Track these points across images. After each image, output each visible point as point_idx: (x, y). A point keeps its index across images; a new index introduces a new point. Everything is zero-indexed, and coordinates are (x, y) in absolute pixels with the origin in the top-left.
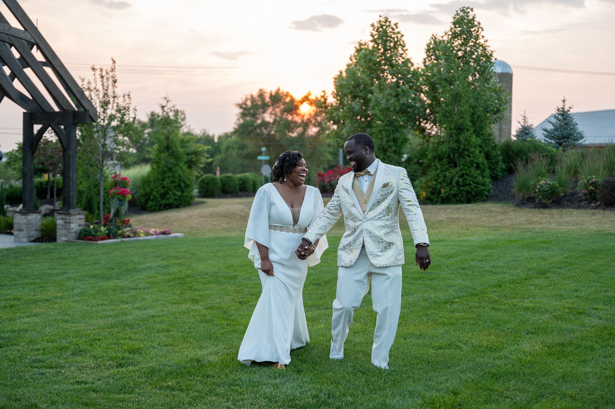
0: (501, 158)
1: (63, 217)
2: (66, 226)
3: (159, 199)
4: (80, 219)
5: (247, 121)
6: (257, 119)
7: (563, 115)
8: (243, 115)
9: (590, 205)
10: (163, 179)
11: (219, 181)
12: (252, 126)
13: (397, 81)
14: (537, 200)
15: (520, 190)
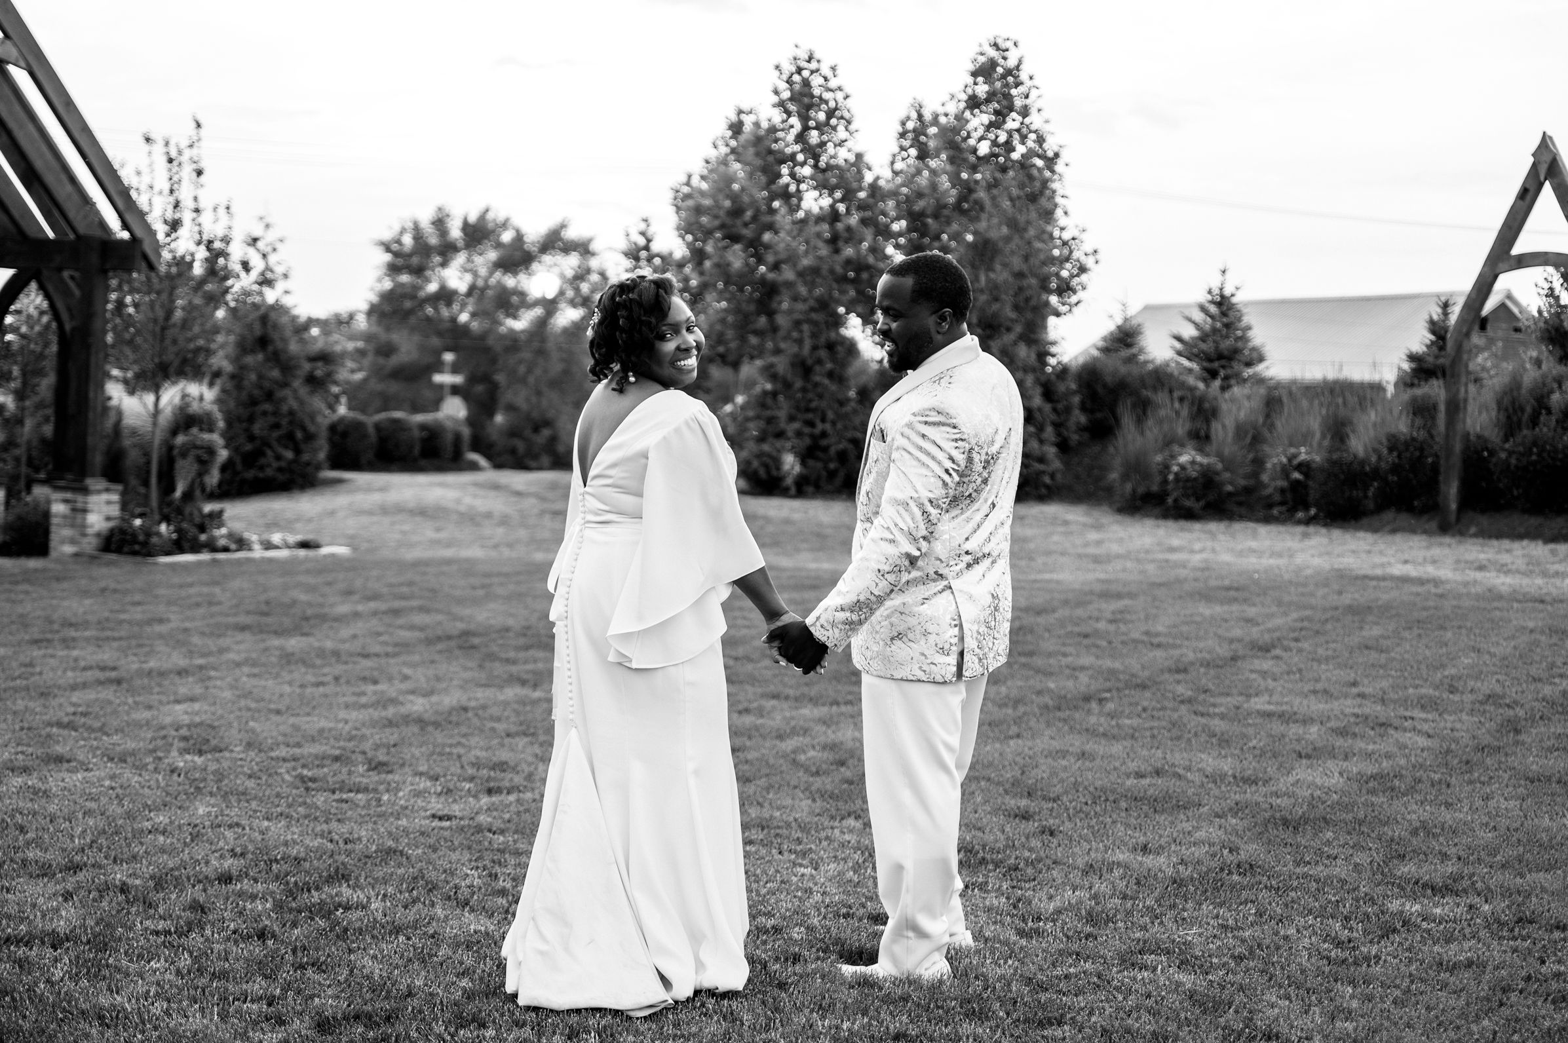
0: (1076, 400)
1: (69, 495)
2: (75, 518)
3: (239, 467)
4: (109, 503)
5: (402, 285)
6: (428, 280)
7: (1219, 304)
8: (393, 269)
9: (1293, 516)
10: (251, 419)
11: (371, 430)
12: (413, 297)
13: (832, 206)
14: (1170, 500)
15: (1125, 477)
